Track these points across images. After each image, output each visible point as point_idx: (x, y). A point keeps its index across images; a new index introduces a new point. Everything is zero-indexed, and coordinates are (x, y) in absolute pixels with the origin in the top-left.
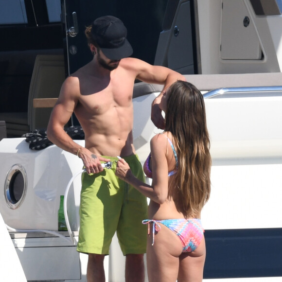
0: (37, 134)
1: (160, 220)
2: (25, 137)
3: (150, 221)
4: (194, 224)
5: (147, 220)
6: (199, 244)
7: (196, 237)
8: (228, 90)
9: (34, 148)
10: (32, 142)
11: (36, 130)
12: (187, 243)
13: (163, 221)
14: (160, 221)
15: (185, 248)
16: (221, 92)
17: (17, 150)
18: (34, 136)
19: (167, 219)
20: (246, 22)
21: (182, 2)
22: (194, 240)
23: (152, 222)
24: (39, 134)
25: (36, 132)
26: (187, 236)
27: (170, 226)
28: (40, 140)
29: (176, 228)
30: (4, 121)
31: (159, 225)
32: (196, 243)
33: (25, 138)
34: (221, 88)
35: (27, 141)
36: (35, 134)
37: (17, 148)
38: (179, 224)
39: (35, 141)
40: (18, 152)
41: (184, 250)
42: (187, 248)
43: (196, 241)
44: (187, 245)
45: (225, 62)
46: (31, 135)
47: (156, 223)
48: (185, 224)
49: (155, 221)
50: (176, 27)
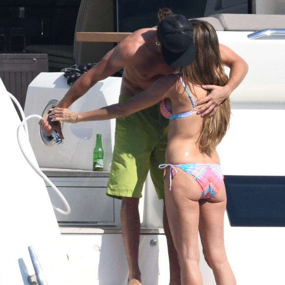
0: (76, 69)
1: (178, 164)
2: (64, 71)
3: (166, 165)
4: (213, 169)
5: (164, 165)
6: (218, 190)
7: (215, 182)
8: (275, 32)
9: (71, 84)
10: (70, 77)
11: (76, 65)
12: (206, 188)
13: (180, 165)
14: (177, 166)
15: (203, 193)
16: (268, 33)
17: (55, 85)
18: (72, 71)
19: (185, 163)
22: (213, 186)
23: (169, 166)
24: (78, 70)
25: (75, 67)
26: (205, 181)
27: (187, 170)
28: (78, 75)
29: (194, 172)
30: (46, 54)
31: (176, 169)
32: (215, 188)
33: (64, 73)
35: (65, 76)
36: (74, 69)
37: (54, 83)
38: (197, 168)
39: (73, 76)
40: (55, 87)
41: (203, 195)
42: (205, 193)
43: (215, 186)
44: (206, 190)
46: (69, 70)
47: (173, 167)
48: (204, 169)
49: (171, 165)
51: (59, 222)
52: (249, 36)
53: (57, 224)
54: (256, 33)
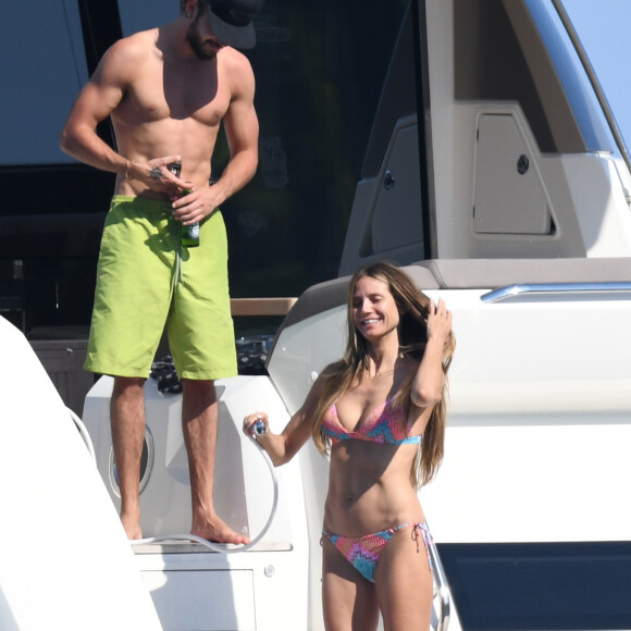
8: (527, 288)
9: (167, 389)
10: (164, 378)
16: (515, 291)
18: (166, 367)
20: (523, 165)
21: (402, 128)
25: (170, 361)
34: (513, 285)
35: (153, 376)
36: (168, 363)
39: (169, 376)
45: (480, 237)
50: (388, 172)
52: (483, 297)
54: (494, 291)
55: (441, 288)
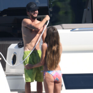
4: (58, 72)
7: (59, 76)
13: (47, 71)
16: (77, 29)
24: (22, 43)
27: (50, 73)
29: (52, 73)
32: (59, 78)
35: (18, 45)
47: (45, 72)
48: (55, 72)
51: (10, 90)
52: (71, 31)
53: (10, 91)
54: (73, 30)
55: (63, 29)
